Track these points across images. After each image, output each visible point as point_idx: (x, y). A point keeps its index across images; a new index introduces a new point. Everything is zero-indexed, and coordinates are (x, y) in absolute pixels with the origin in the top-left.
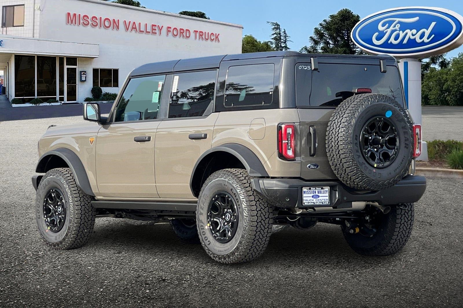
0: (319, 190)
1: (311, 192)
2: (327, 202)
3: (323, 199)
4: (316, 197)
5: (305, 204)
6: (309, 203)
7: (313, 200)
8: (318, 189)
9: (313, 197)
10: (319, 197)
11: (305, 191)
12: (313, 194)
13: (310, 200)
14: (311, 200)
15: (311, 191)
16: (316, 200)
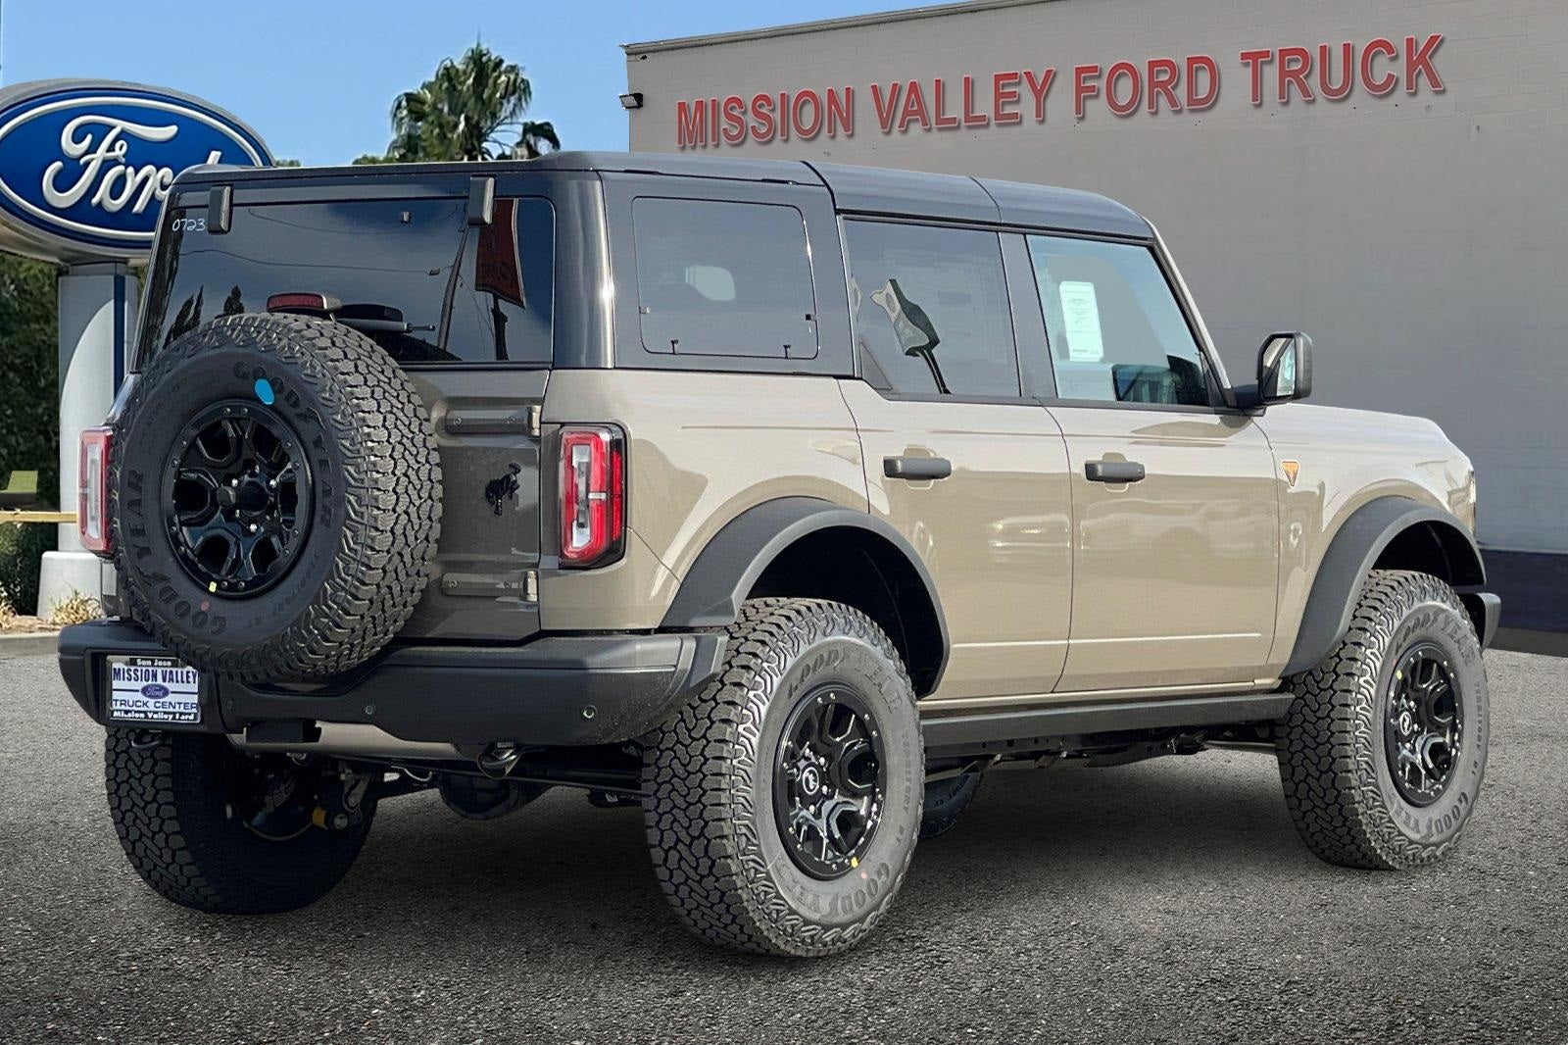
0: (168, 670)
1: (139, 674)
2: (190, 714)
3: (180, 703)
4: (157, 693)
5: (116, 714)
6: (127, 712)
7: (145, 704)
8: (160, 663)
9: (145, 691)
10: (166, 692)
11: (119, 669)
12: (147, 681)
13: (135, 703)
14: (138, 704)
15: (139, 669)
16: (158, 705)
